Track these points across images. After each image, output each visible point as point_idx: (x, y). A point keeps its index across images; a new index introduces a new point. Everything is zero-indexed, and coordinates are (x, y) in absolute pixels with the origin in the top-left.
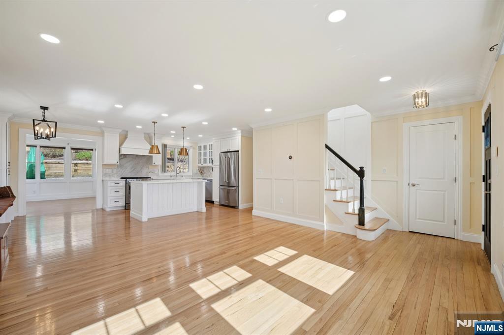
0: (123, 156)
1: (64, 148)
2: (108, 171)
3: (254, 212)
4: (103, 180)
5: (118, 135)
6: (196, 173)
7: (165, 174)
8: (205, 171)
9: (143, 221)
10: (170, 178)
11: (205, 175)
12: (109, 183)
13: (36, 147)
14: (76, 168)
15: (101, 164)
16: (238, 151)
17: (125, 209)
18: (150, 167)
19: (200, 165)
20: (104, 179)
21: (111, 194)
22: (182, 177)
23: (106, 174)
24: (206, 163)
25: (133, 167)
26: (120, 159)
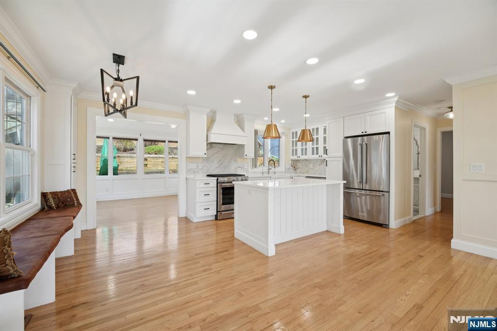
0: (210, 145)
1: (136, 140)
2: (193, 166)
3: (455, 243)
4: (186, 178)
5: (205, 117)
6: (289, 169)
7: (256, 170)
8: (299, 165)
9: (270, 255)
10: (261, 175)
11: (298, 171)
12: (198, 182)
13: (108, 138)
14: (146, 163)
15: (185, 157)
16: (388, 133)
17: (216, 219)
18: (239, 160)
19: (295, 157)
20: (188, 177)
21: (200, 198)
22: (275, 173)
23: (190, 169)
24: (306, 154)
25: (220, 161)
26: (207, 149)
